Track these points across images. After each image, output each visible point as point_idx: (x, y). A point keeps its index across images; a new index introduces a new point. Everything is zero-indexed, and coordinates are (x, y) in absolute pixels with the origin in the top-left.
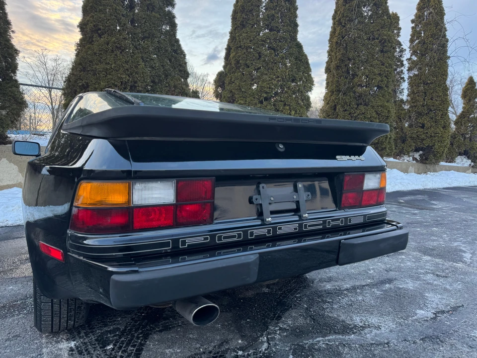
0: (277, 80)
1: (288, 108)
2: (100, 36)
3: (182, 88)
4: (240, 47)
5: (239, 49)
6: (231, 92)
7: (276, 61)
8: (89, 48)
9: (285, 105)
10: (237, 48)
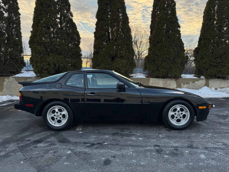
0: (222, 50)
1: (227, 60)
2: (159, 43)
4: (206, 38)
5: (206, 39)
8: (155, 48)
9: (226, 59)
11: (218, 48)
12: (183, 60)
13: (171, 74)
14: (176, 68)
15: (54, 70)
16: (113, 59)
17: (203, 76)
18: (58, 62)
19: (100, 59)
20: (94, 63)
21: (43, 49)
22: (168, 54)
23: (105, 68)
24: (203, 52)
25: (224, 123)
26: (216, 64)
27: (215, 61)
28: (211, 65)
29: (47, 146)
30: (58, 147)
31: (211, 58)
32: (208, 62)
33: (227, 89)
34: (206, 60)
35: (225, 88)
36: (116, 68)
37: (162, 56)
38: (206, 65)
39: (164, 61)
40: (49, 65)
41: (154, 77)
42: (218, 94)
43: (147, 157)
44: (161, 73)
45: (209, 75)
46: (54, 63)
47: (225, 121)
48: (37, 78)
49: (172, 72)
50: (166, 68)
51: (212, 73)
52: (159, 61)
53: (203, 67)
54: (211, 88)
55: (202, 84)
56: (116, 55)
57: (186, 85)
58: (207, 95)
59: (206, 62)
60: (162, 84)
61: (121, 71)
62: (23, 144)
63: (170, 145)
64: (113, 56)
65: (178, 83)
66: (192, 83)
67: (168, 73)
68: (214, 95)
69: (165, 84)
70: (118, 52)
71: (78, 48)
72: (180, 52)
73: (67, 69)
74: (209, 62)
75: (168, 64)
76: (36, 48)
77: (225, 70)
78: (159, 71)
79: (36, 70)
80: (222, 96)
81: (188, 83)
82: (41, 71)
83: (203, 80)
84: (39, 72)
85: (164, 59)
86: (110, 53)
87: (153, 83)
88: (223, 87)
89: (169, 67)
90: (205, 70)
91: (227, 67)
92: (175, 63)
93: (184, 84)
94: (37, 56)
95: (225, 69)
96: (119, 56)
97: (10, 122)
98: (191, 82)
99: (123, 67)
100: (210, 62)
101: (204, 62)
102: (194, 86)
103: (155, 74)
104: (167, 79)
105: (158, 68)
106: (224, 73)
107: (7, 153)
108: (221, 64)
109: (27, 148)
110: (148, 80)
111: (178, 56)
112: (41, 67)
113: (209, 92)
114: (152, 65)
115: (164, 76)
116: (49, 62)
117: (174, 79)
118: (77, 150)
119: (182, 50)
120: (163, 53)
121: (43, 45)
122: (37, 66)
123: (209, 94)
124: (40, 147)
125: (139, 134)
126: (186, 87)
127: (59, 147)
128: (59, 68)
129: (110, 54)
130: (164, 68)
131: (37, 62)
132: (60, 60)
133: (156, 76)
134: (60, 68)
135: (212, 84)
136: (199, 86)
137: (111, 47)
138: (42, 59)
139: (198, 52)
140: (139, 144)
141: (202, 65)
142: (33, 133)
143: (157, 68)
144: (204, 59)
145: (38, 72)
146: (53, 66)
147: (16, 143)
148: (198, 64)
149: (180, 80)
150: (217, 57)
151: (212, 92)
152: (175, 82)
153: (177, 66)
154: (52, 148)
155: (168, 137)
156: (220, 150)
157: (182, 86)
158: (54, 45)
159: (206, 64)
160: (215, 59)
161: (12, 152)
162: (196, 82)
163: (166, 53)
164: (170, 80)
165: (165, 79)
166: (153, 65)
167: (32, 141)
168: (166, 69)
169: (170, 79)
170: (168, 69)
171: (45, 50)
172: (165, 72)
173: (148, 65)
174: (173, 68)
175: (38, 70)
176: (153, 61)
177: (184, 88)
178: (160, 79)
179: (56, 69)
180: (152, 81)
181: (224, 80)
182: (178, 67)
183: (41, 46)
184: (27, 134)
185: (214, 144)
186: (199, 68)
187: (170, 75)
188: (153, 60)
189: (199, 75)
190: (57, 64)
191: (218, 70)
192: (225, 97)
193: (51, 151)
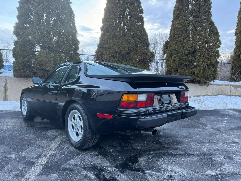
1: (203, 57)
2: (108, 32)
3: (144, 51)
6: (171, 51)
7: (195, 33)
9: (201, 56)
10: (175, 28)
12: (144, 56)
24: (172, 47)
26: (187, 63)
27: (186, 58)
28: (182, 64)
31: (181, 54)
34: (175, 57)
38: (175, 64)
39: (113, 56)
53: (172, 67)
74: (179, 59)
75: (119, 60)
77: (199, 71)
85: (113, 53)
88: (199, 95)
90: (175, 71)
91: (202, 66)
95: (199, 70)
100: (180, 60)
101: (173, 61)
141: (171, 65)
144: (173, 56)
150: (189, 53)
159: (175, 62)
181: (201, 86)
191: (190, 70)
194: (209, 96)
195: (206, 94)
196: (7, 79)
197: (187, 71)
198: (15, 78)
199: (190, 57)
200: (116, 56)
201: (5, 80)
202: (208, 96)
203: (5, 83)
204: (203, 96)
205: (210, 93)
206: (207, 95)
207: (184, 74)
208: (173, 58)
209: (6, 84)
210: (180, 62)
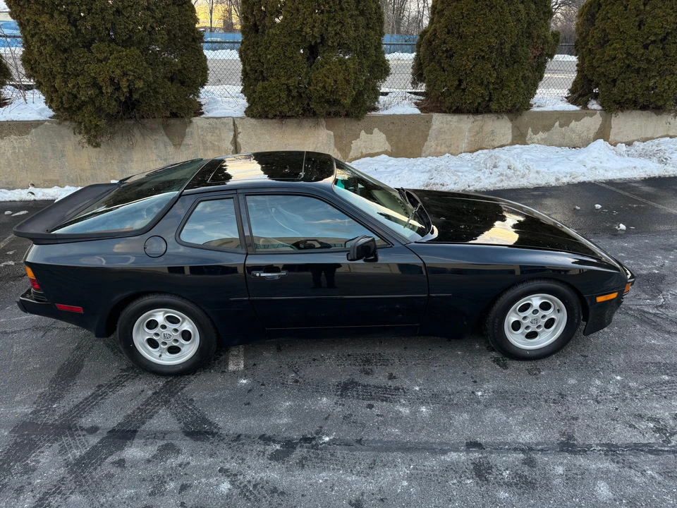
11: (660, 8)
12: (543, 49)
13: (501, 103)
14: (517, 80)
15: (114, 103)
16: (313, 51)
17: (594, 102)
18: (125, 74)
19: (269, 57)
20: (248, 68)
21: (63, 27)
22: (496, 32)
23: (288, 87)
24: (609, 21)
25: (655, 315)
26: (644, 65)
27: (642, 55)
28: (628, 66)
29: (154, 457)
30: (189, 463)
31: (634, 42)
32: (621, 56)
33: (663, 147)
34: (615, 49)
35: (656, 141)
36: (324, 87)
37: (477, 41)
38: (612, 67)
39: (484, 57)
40: (95, 85)
41: (448, 111)
42: (635, 168)
43: (450, 501)
44: (469, 99)
45: (614, 101)
46: (112, 79)
47: (657, 307)
48: (59, 124)
49: (503, 96)
50: (485, 83)
51: (626, 93)
52: (465, 58)
53: (603, 72)
54: (615, 145)
55: (589, 129)
56: (322, 38)
57: (541, 135)
58: (602, 172)
59: (615, 58)
60: (470, 132)
61: (342, 100)
62: (77, 448)
63: (509, 441)
64: (313, 43)
65: (518, 128)
66: (561, 126)
67: (490, 100)
68: (620, 170)
69: (478, 133)
70: (330, 29)
71: (186, 10)
72: (537, 19)
73: (157, 92)
74: (625, 55)
76: (38, 24)
77: (668, 85)
78: (464, 90)
79: (52, 101)
80: (646, 172)
81: (547, 128)
82: (71, 107)
83: (596, 116)
84: (64, 108)
85: (483, 51)
86: (304, 34)
87: (443, 130)
88: (649, 136)
89: (497, 77)
90: (607, 82)
92: (514, 63)
93: (535, 132)
94: (48, 55)
95: (669, 82)
96: (333, 43)
97: (15, 332)
98: (557, 124)
99: (348, 82)
100: (626, 58)
101: (608, 58)
102: (564, 135)
103: (451, 101)
104: (486, 116)
105: (460, 81)
106: (665, 95)
107: (41, 499)
108: (660, 66)
109: (95, 469)
110: (427, 122)
111: (527, 37)
112: (69, 93)
113: (608, 160)
114: (443, 68)
115: (477, 109)
116: (93, 75)
117: (506, 117)
118: (248, 478)
119: (541, 12)
120: (480, 31)
121: (61, 13)
122: (54, 86)
123: (608, 165)
124: (134, 464)
125: (417, 388)
126: (542, 139)
127: (193, 463)
128: (131, 95)
129: (301, 35)
130: (481, 84)
131: (51, 75)
132: (130, 67)
133: (454, 108)
134: (136, 96)
135: (620, 128)
136: (580, 135)
137: (305, 8)
138: (65, 66)
139: (593, 16)
140: (423, 437)
141: (598, 67)
142: (100, 387)
143: (457, 83)
144: (610, 45)
145: (62, 110)
146: (109, 91)
147: (56, 445)
148: (586, 60)
149: (525, 117)
150: (654, 42)
151: (617, 158)
152: (509, 125)
153: (521, 74)
154: (172, 468)
155: (503, 398)
156: (650, 456)
157: (528, 136)
158: (102, 10)
159: (614, 63)
160: (646, 47)
161: (54, 493)
162: (573, 124)
163: (492, 29)
164: (493, 121)
165: (480, 117)
166: (444, 71)
167: (105, 434)
168: (487, 86)
169: (493, 116)
170: (491, 87)
171: (72, 32)
172: (482, 96)
173: (430, 71)
174: (509, 84)
175: (62, 103)
176: (447, 57)
177: (533, 145)
178: (464, 117)
179: (122, 99)
180: (437, 123)
181: (657, 115)
182: (524, 78)
183: (56, 15)
184: (79, 393)
185: (630, 427)
186: (586, 75)
187: (497, 107)
188: (447, 51)
189: (585, 99)
190: (124, 84)
192: (652, 176)
193: (172, 485)
194: (671, 137)
195: (665, 134)
196: (236, 123)
197: (639, 85)
198: (253, 121)
199: (653, 50)
200: (488, 58)
201: (232, 127)
202: (668, 138)
203: (232, 133)
204: (657, 138)
205: (674, 130)
206: (667, 136)
207: (629, 92)
208: (609, 51)
209: (235, 137)
210: (627, 62)
